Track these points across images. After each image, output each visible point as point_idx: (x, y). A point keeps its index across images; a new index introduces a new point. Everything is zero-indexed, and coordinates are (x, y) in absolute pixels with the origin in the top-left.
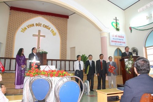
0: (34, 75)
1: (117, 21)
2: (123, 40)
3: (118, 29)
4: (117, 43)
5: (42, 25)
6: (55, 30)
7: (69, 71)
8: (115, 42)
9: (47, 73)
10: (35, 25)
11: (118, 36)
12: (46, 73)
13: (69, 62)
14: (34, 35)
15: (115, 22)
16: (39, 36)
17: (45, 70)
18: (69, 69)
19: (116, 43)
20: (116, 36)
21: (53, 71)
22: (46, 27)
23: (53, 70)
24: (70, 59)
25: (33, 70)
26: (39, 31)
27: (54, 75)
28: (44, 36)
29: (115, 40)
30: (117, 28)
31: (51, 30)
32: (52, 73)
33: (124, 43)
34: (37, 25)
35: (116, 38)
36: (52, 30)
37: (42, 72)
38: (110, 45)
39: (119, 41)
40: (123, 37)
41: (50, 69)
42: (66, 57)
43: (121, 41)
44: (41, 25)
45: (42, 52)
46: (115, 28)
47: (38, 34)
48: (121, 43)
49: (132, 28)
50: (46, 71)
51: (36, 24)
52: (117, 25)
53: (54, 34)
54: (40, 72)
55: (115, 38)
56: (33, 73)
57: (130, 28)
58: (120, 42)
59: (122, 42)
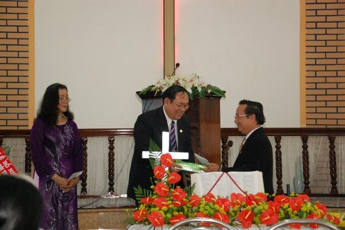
0: (169, 215)
9: (227, 210)
12: (222, 209)
17: (215, 193)
21: (250, 199)
23: (255, 193)
25: (159, 197)
27: (256, 219)
32: (249, 207)
37: (204, 202)
41: (237, 191)
45: (194, 89)
50: (222, 201)
54: (193, 205)
56: (165, 208)
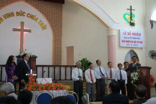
1: (132, 11)
2: (139, 38)
3: (132, 24)
4: (130, 44)
5: (26, 15)
6: (45, 22)
7: (66, 79)
8: (127, 41)
10: (15, 14)
11: (132, 34)
13: (66, 68)
14: (15, 30)
15: (130, 14)
16: (22, 30)
18: (66, 77)
19: (128, 43)
20: (129, 34)
22: (32, 17)
24: (66, 65)
26: (22, 24)
28: (29, 31)
29: (127, 40)
30: (131, 22)
31: (38, 21)
33: (141, 42)
34: (18, 14)
35: (129, 36)
36: (41, 21)
38: (120, 47)
39: (134, 40)
40: (140, 35)
42: (60, 63)
43: (137, 40)
44: (24, 14)
46: (128, 22)
47: (20, 28)
48: (136, 44)
49: (153, 22)
51: (17, 12)
52: (131, 18)
53: (44, 28)
55: (127, 36)
57: (150, 21)
58: (135, 42)
59: (138, 42)
